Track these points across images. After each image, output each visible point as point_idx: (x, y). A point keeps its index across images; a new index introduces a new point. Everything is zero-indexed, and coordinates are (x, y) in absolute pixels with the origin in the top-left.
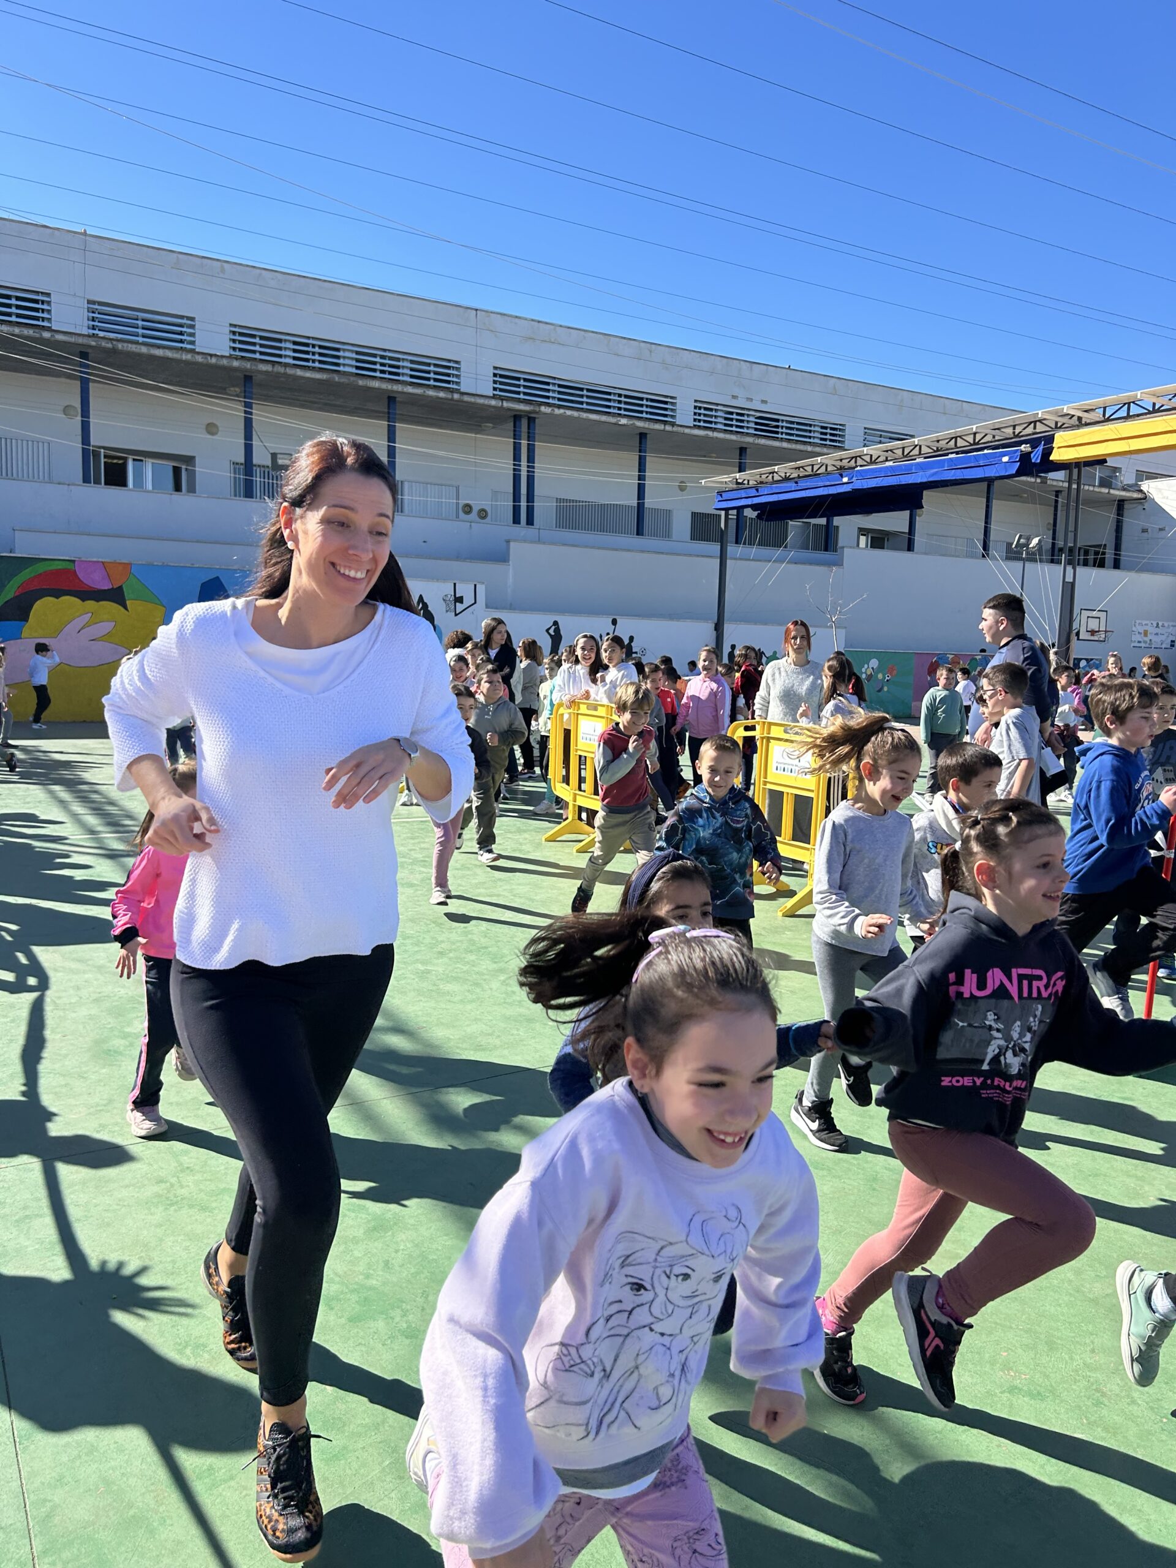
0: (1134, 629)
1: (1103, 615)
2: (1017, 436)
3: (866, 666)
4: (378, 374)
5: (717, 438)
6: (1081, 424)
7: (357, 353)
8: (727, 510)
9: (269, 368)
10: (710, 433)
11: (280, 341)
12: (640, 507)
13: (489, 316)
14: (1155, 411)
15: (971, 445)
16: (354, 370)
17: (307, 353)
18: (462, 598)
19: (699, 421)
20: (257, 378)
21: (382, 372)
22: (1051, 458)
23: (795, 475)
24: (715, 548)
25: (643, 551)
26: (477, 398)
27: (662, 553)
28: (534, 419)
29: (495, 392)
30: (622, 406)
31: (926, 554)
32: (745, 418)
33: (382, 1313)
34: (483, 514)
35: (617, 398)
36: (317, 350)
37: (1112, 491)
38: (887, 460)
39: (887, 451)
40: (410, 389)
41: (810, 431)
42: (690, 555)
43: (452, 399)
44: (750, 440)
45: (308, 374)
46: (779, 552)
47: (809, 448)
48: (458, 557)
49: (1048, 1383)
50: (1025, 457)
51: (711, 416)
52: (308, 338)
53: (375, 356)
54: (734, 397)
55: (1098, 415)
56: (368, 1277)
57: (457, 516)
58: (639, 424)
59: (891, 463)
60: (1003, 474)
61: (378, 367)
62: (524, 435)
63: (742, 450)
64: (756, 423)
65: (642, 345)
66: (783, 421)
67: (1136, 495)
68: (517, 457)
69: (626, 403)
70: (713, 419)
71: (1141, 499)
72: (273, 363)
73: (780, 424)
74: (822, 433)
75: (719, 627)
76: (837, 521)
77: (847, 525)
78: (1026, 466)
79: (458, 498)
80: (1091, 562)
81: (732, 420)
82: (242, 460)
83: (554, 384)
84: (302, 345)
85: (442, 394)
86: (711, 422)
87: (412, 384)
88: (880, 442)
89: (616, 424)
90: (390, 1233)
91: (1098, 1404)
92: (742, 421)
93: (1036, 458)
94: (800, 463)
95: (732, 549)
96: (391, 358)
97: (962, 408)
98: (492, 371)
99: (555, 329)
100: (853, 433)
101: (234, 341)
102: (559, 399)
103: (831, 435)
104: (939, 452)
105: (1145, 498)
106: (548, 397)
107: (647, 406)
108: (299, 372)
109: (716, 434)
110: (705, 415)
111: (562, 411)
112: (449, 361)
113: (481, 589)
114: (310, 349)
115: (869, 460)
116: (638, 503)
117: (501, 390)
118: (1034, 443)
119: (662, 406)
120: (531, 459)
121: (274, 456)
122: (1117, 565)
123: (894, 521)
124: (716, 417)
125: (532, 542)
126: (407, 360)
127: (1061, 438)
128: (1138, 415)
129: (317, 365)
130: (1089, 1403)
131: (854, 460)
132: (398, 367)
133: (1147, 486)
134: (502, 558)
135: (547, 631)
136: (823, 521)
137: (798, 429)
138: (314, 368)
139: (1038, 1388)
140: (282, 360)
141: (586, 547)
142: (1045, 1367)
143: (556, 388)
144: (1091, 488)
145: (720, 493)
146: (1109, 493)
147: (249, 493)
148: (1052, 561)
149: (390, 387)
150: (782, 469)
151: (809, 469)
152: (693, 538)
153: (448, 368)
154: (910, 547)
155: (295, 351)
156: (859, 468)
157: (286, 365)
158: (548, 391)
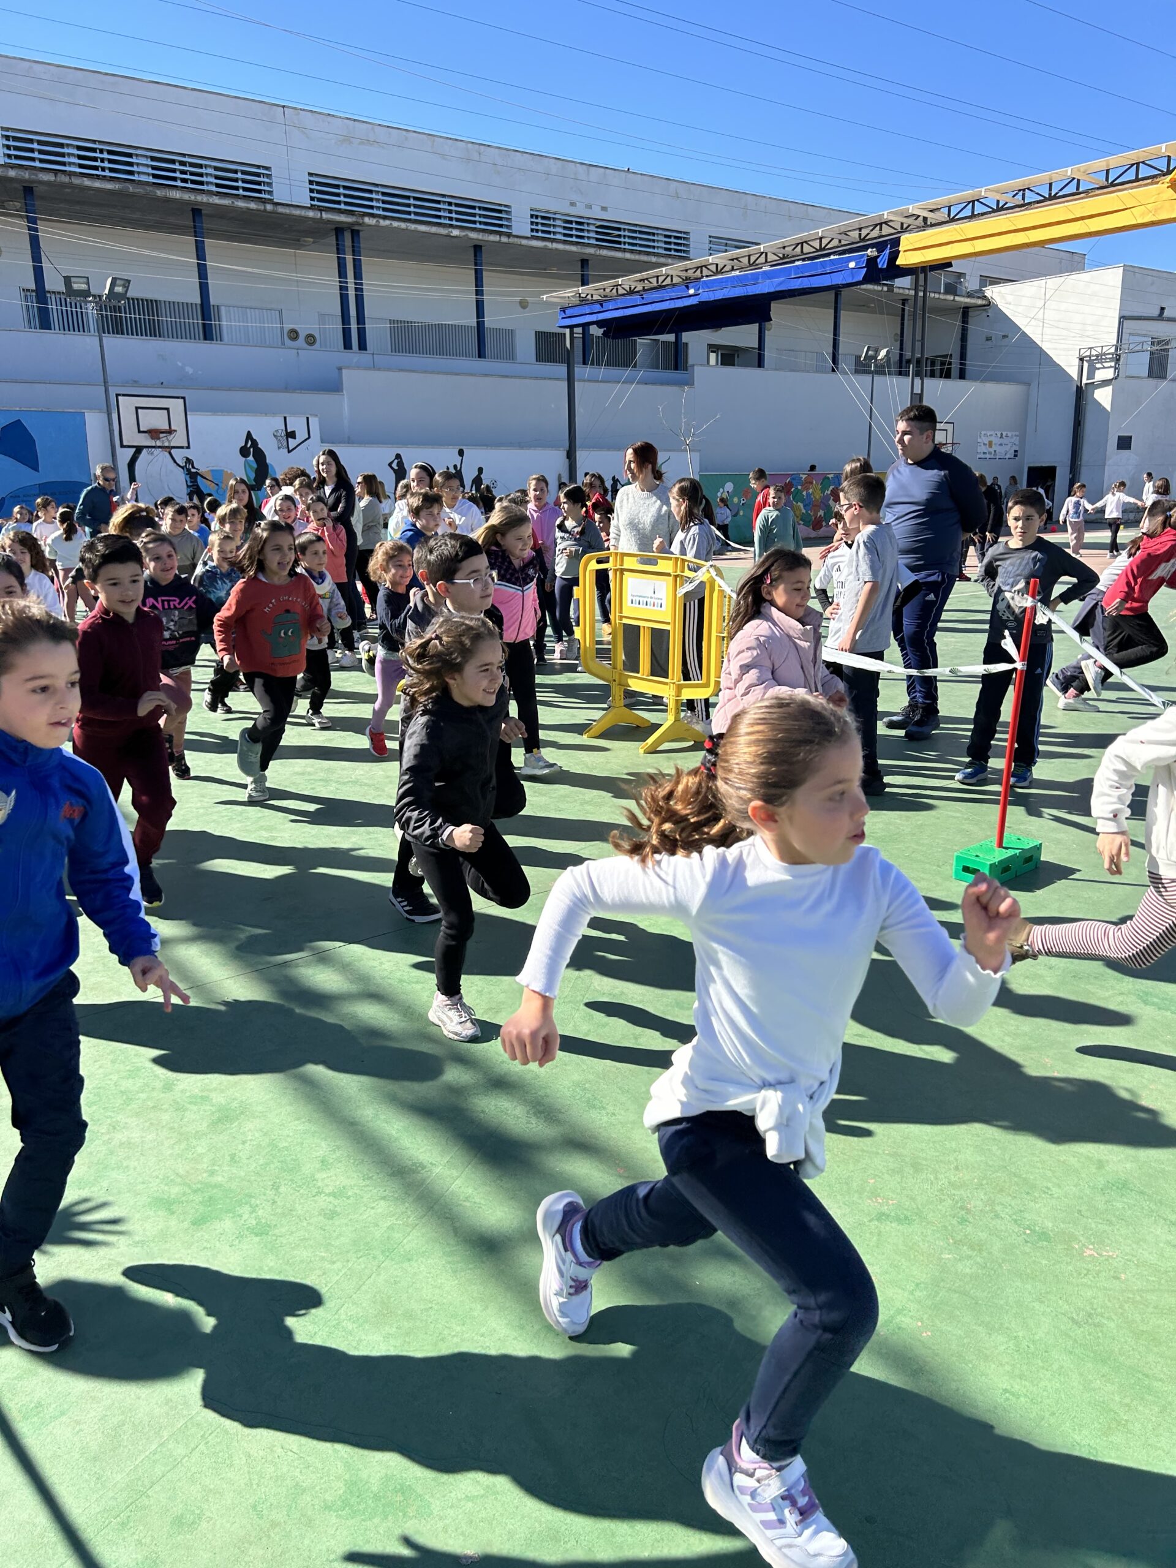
0: (979, 440)
1: (949, 427)
2: (864, 240)
3: (721, 490)
4: (179, 183)
5: (556, 249)
6: (926, 224)
7: (153, 159)
8: (571, 327)
9: (50, 177)
10: (549, 245)
11: (61, 145)
12: (480, 325)
13: (298, 114)
14: (1000, 209)
15: (817, 251)
16: (151, 180)
17: (95, 159)
18: (294, 432)
19: (537, 231)
20: (39, 190)
21: (184, 181)
22: (898, 262)
23: (640, 288)
24: (562, 369)
25: (486, 375)
26: (292, 208)
27: (507, 376)
28: (358, 231)
29: (313, 203)
30: (454, 215)
31: (776, 369)
32: (585, 227)
33: (228, 1211)
34: (311, 340)
35: (446, 207)
36: (106, 156)
37: (957, 298)
38: (733, 269)
39: (733, 260)
40: (216, 200)
41: (654, 241)
42: (537, 378)
43: (265, 211)
44: (591, 251)
45: (97, 184)
46: (627, 372)
47: (654, 259)
48: (287, 388)
49: (915, 1206)
50: (872, 262)
51: (549, 225)
52: (94, 142)
53: (173, 162)
54: (572, 204)
55: (942, 215)
56: (212, 1173)
57: (283, 343)
58: (473, 235)
59: (737, 273)
60: (850, 281)
61: (178, 175)
62: (349, 249)
63: (584, 263)
64: (597, 233)
65: (470, 145)
66: (624, 230)
67: (980, 302)
68: (342, 274)
69: (457, 213)
70: (551, 229)
71: (984, 306)
72: (56, 172)
73: (622, 233)
74: (666, 243)
75: (571, 455)
76: (686, 337)
77: (696, 340)
78: (873, 273)
79: (282, 322)
80: (938, 373)
81: (571, 229)
82: (32, 286)
83: (377, 192)
84: (88, 150)
85: (252, 205)
86: (549, 232)
87: (218, 194)
88: (726, 251)
89: (447, 236)
90: (236, 1124)
91: (963, 1221)
92: (582, 230)
93: (882, 263)
94: (645, 274)
95: (579, 370)
96: (192, 165)
97: (807, 211)
98: (307, 178)
99: (373, 129)
100: (698, 241)
101: (8, 147)
102: (384, 209)
103: (676, 244)
104: (785, 259)
105: (989, 304)
106: (372, 207)
107: (480, 216)
108: (87, 182)
109: (555, 245)
110: (543, 224)
111: (387, 222)
112: (258, 167)
113: (314, 422)
114: (98, 155)
115: (714, 270)
116: (478, 323)
117: (319, 200)
118: (880, 246)
119: (496, 215)
120: (358, 275)
121: (67, 280)
122: (962, 376)
123: (743, 335)
124: (554, 226)
125: (367, 368)
126: (210, 166)
127: (907, 241)
128: (983, 214)
129: (107, 173)
130: (954, 1222)
131: (699, 270)
132: (201, 175)
133: (992, 292)
134: (335, 387)
135: (390, 465)
136: (671, 338)
137: (641, 239)
138: (105, 176)
139: (905, 1212)
140: (67, 168)
141: (426, 372)
142: (911, 1190)
143: (380, 197)
144: (937, 296)
145: (563, 310)
146: (954, 300)
147: (45, 323)
148: (900, 373)
149: (193, 198)
150: (626, 282)
151: (654, 280)
152: (540, 358)
153: (258, 175)
154: (760, 364)
155: (80, 157)
156: (705, 279)
157: (71, 174)
158: (371, 200)
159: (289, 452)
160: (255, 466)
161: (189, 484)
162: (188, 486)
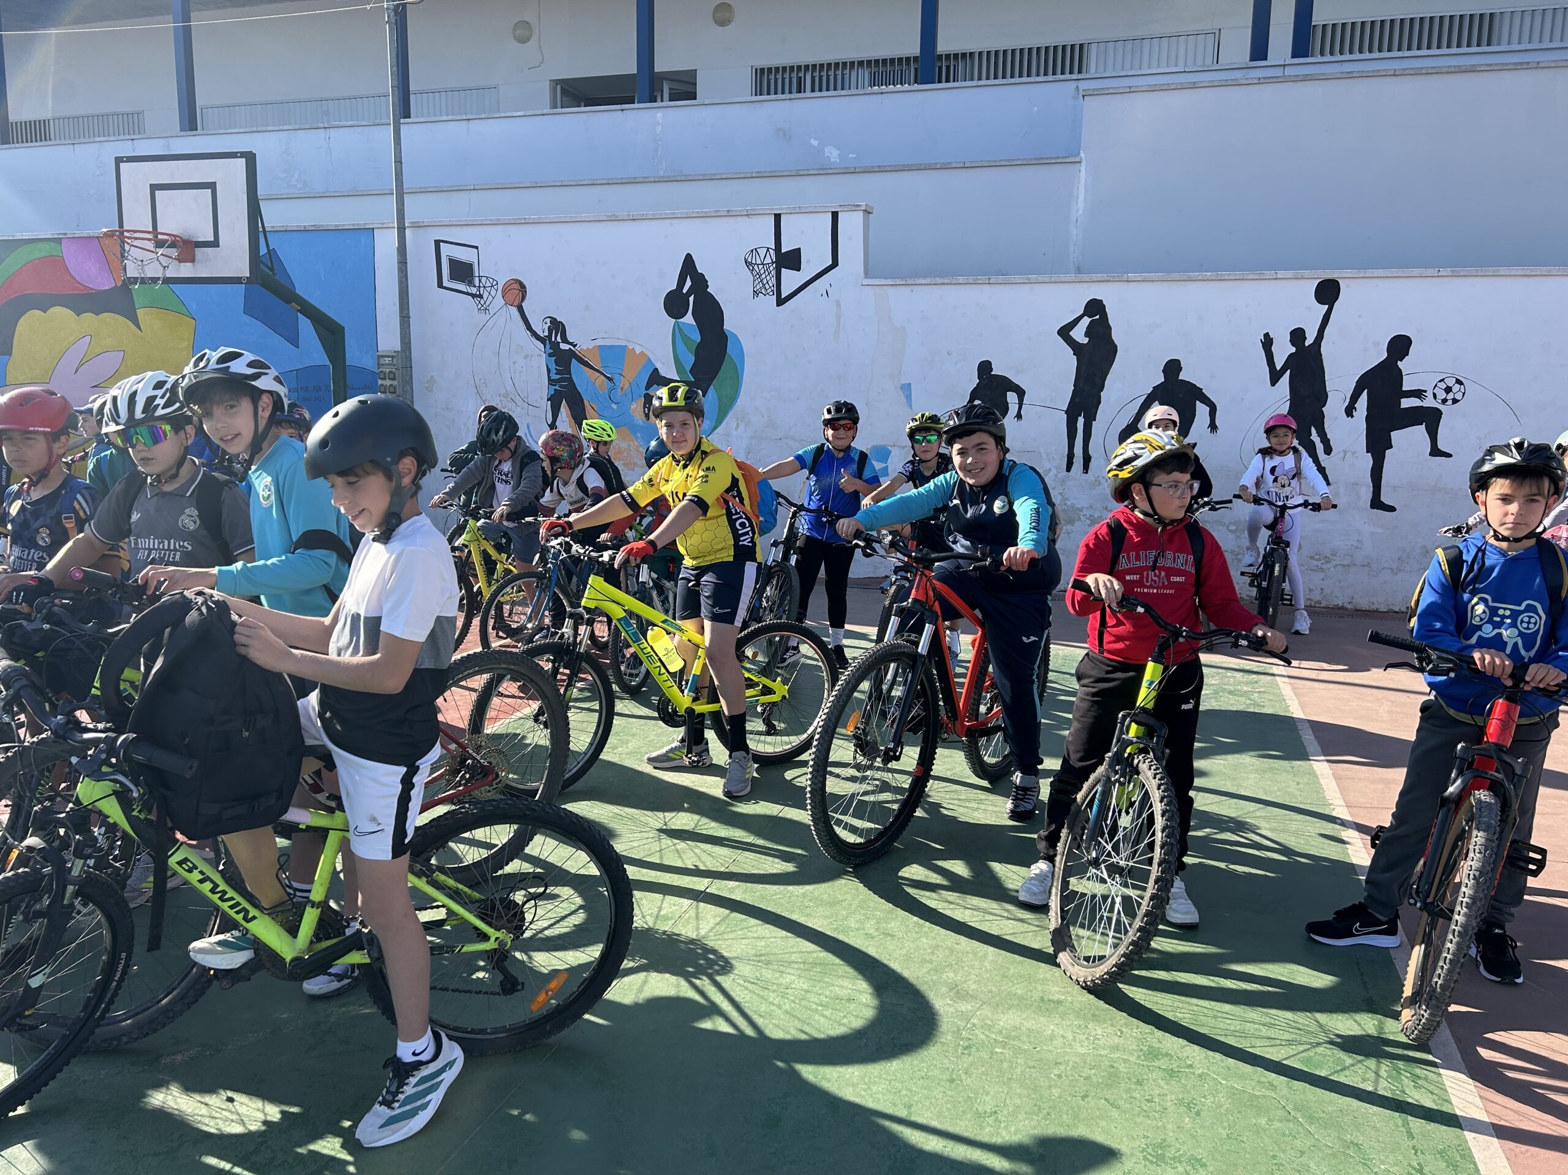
18: (797, 252)
113: (851, 226)
135: (1064, 332)
159: (781, 302)
160: (697, 337)
161: (555, 377)
162: (551, 381)
